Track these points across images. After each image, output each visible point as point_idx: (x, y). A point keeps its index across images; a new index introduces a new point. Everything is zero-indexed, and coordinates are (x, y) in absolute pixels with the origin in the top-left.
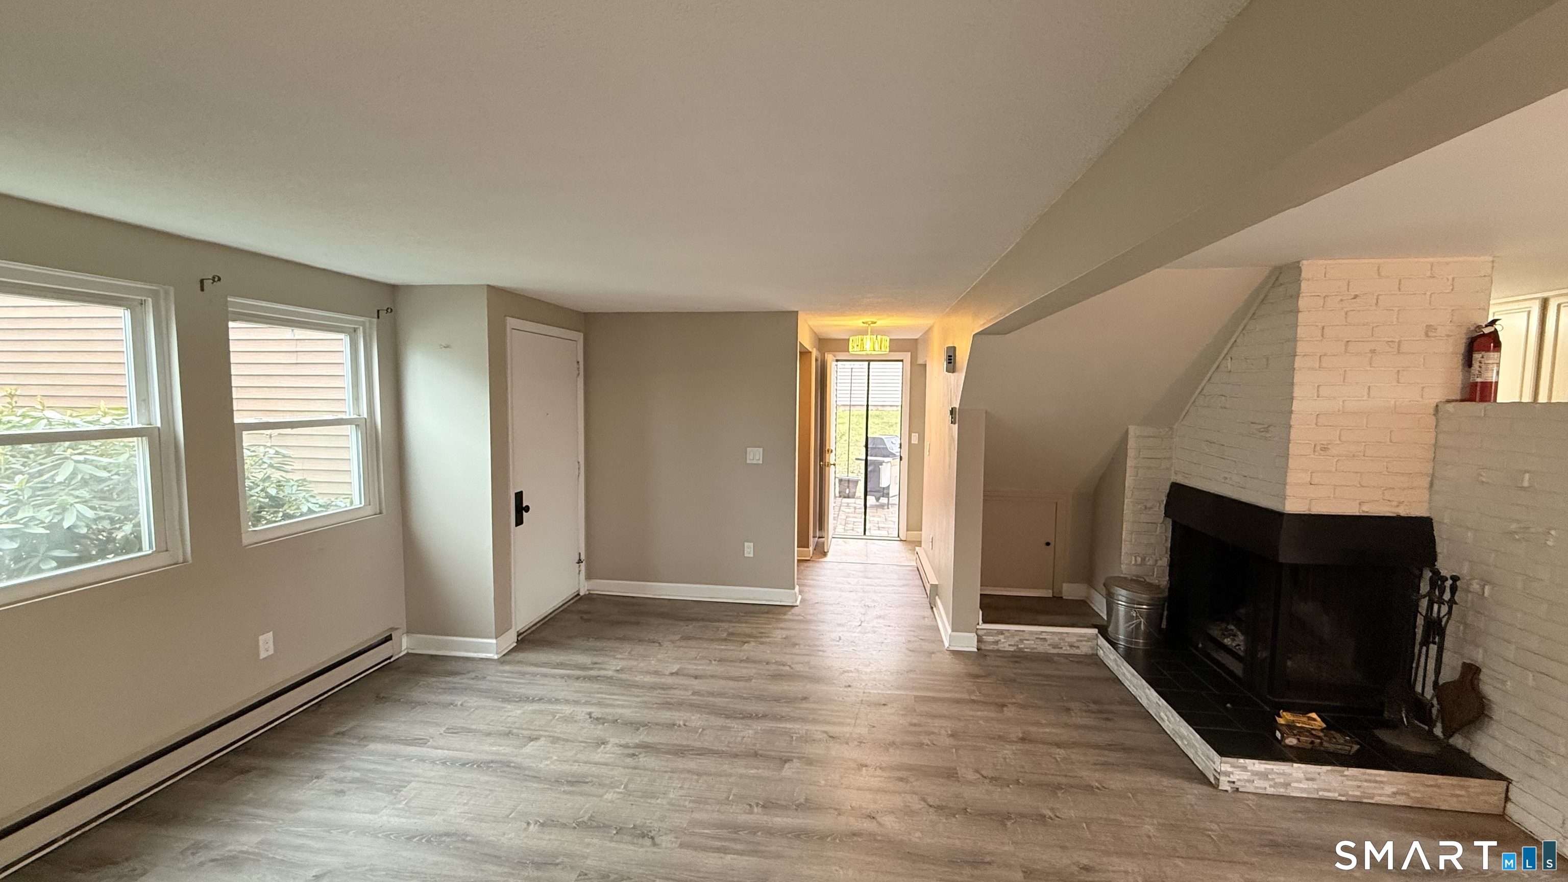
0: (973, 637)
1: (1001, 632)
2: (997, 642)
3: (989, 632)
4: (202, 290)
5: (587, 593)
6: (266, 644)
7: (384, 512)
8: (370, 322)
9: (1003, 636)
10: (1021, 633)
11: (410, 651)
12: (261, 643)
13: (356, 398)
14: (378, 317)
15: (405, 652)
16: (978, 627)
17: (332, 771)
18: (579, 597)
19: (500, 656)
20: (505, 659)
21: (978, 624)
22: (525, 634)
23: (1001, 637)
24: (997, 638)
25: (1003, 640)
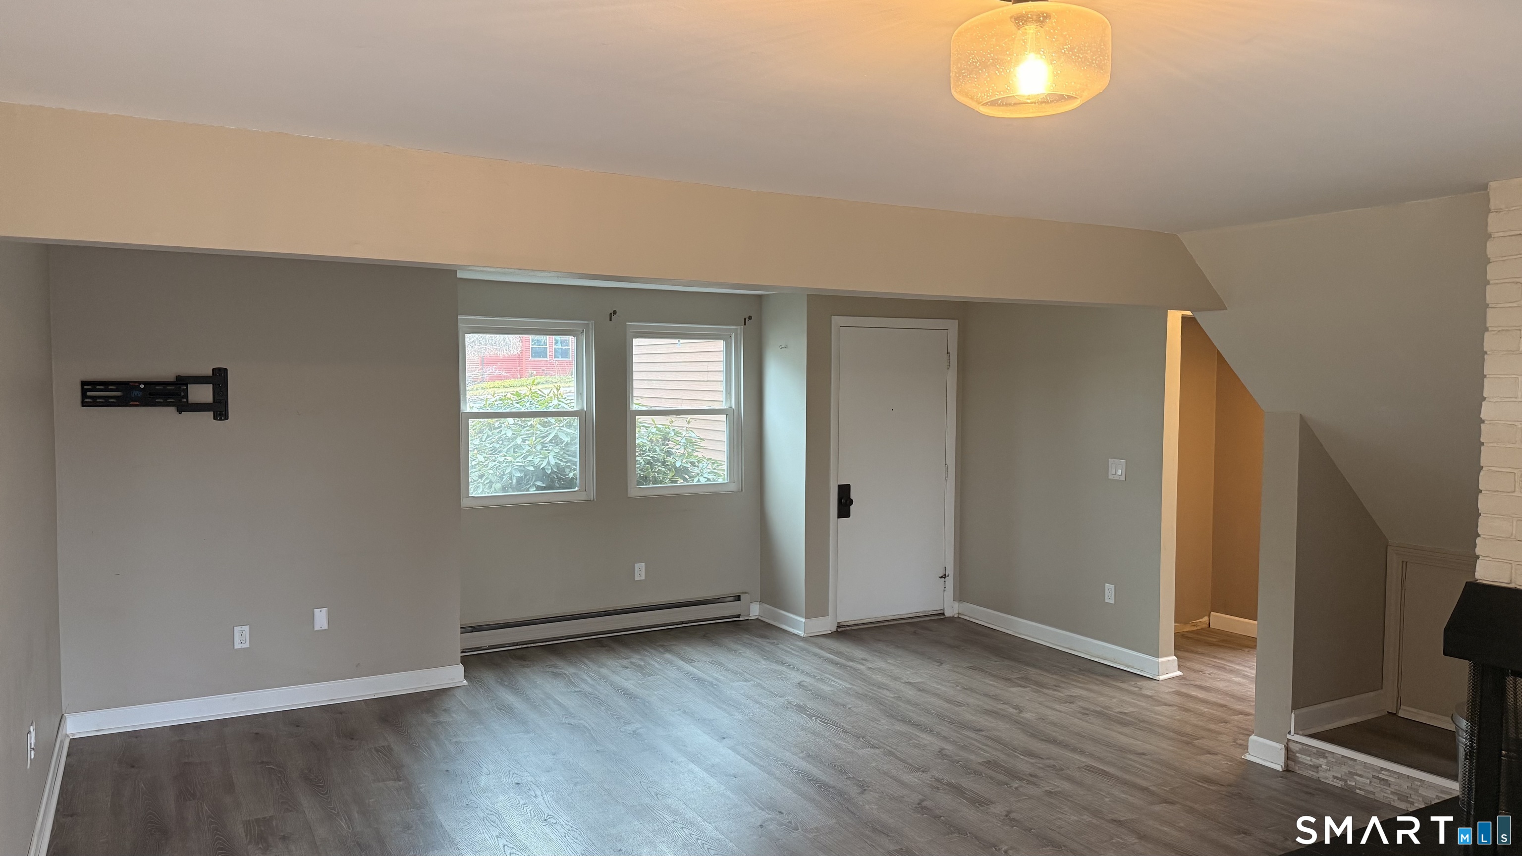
0: (1280, 747)
1: (1322, 754)
2: (1317, 768)
3: (1306, 749)
4: (611, 320)
5: (956, 616)
6: (640, 571)
7: (743, 490)
8: (741, 328)
9: (1325, 761)
10: (1350, 762)
11: (760, 618)
12: (636, 569)
13: (728, 393)
14: (745, 325)
15: (756, 617)
16: (1289, 737)
17: (636, 658)
18: (942, 617)
19: (806, 635)
20: (811, 639)
21: (1289, 733)
22: (848, 628)
23: (1322, 761)
24: (1316, 761)
25: (1324, 767)
